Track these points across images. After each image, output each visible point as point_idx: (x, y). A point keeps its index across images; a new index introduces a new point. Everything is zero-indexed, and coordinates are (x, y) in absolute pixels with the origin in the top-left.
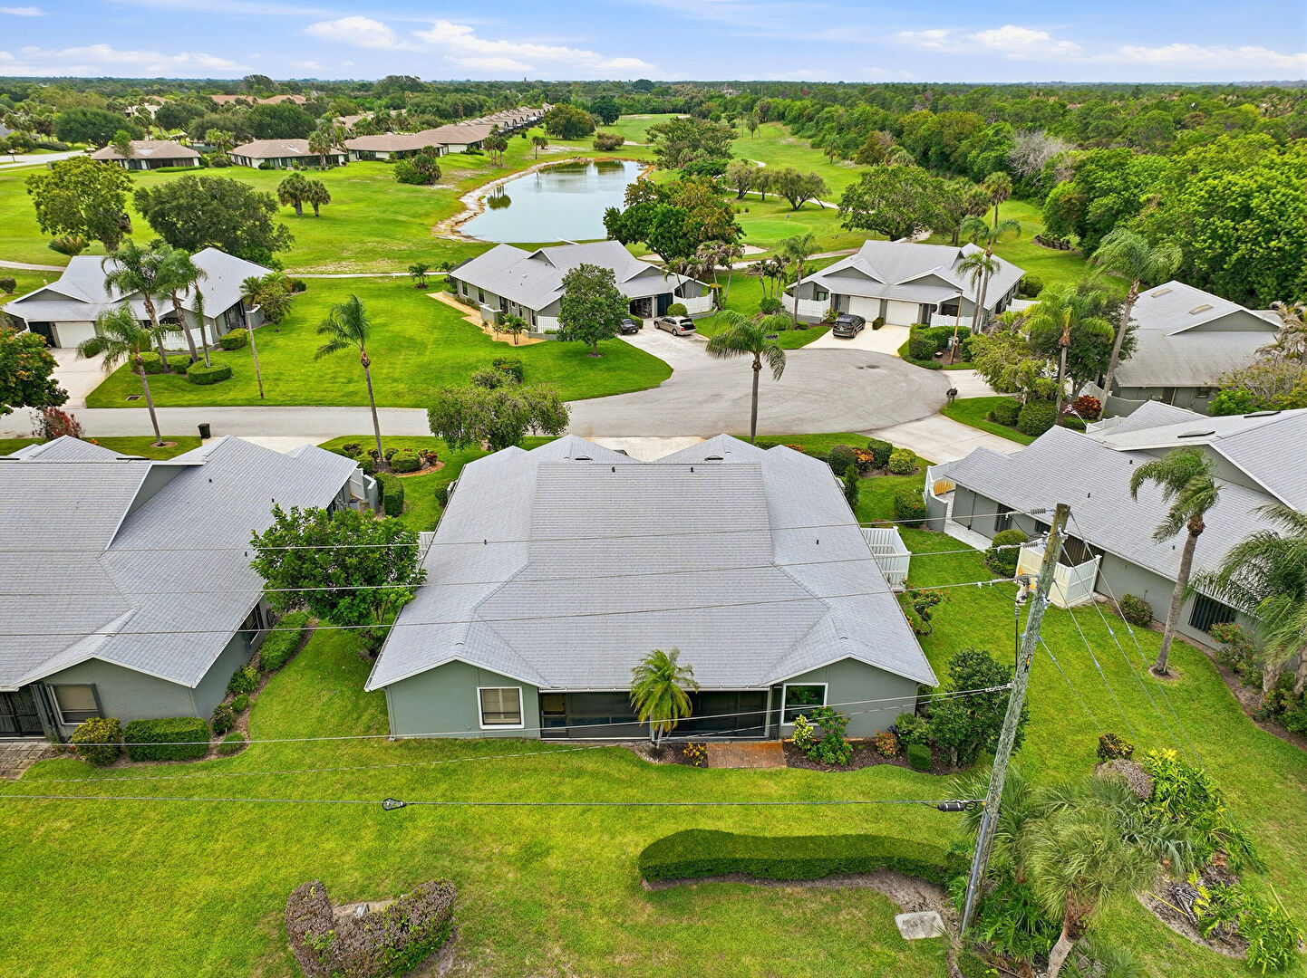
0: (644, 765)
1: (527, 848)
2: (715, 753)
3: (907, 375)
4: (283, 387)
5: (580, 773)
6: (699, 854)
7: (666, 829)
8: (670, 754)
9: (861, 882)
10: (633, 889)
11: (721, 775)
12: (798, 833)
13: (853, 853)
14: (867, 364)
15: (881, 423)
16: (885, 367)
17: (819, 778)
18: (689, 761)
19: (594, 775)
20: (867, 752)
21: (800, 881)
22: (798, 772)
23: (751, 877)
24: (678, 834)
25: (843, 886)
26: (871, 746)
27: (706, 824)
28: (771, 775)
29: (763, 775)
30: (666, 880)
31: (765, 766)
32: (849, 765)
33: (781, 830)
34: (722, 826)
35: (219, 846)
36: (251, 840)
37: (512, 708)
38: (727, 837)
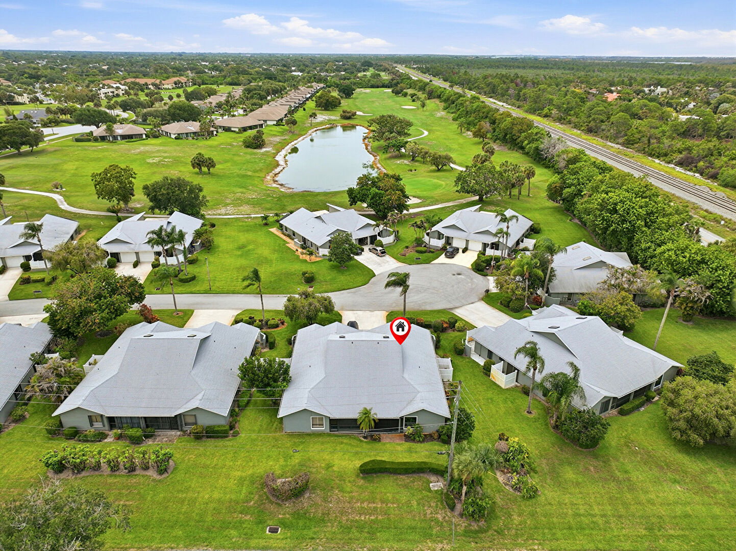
0: (361, 441)
1: (328, 465)
2: (383, 438)
3: (472, 279)
4: (217, 284)
5: (342, 443)
6: (377, 466)
7: (367, 460)
8: (369, 438)
9: (422, 475)
10: (358, 476)
11: (384, 444)
12: (405, 461)
13: (419, 466)
14: (457, 272)
15: (457, 305)
16: (464, 275)
17: (414, 445)
18: (375, 440)
19: (346, 444)
20: (429, 438)
21: (404, 474)
22: (408, 444)
23: (391, 473)
24: (370, 461)
25: (415, 476)
26: (431, 435)
27: (379, 458)
28: (400, 445)
29: (397, 444)
30: (367, 473)
31: (398, 442)
32: (423, 441)
33: (400, 460)
34: (383, 459)
35: (239, 463)
36: (248, 462)
37: (321, 423)
38: (385, 461)
